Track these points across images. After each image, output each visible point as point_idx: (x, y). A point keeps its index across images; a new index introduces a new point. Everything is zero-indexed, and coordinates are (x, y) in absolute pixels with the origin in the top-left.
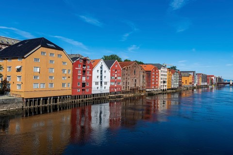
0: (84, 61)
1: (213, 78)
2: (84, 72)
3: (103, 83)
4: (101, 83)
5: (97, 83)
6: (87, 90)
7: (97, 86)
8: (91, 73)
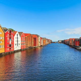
0: (10, 32)
2: (10, 38)
3: (18, 44)
5: (16, 45)
6: (12, 49)
8: (13, 39)
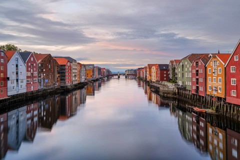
1: (104, 70)
3: (19, 81)
4: (17, 80)
5: (12, 82)
6: (2, 92)
7: (13, 85)
